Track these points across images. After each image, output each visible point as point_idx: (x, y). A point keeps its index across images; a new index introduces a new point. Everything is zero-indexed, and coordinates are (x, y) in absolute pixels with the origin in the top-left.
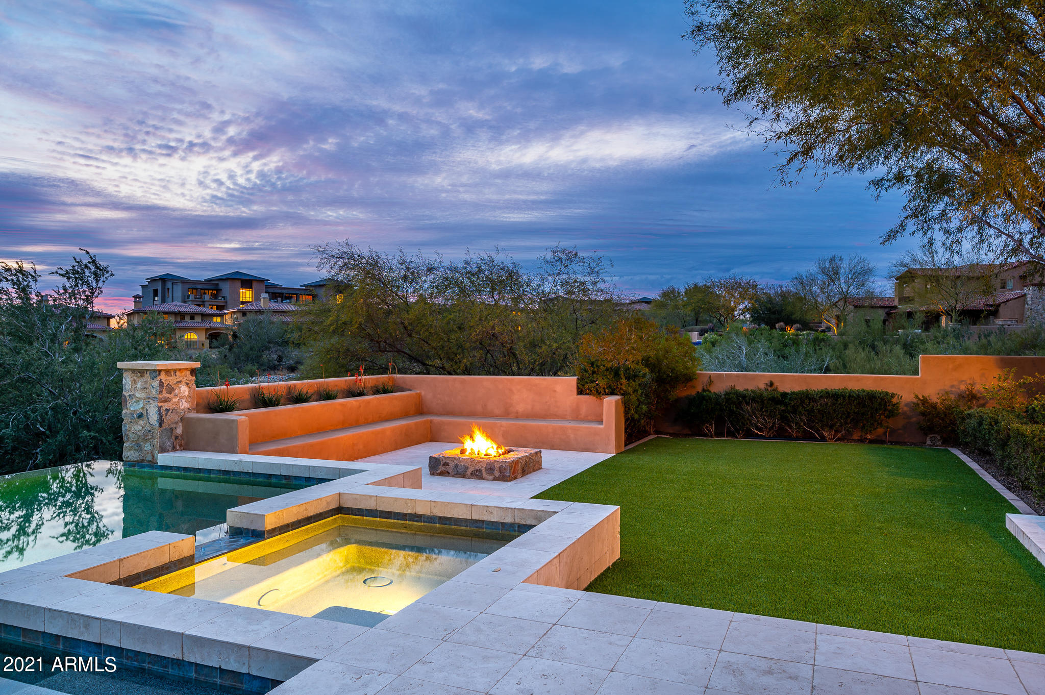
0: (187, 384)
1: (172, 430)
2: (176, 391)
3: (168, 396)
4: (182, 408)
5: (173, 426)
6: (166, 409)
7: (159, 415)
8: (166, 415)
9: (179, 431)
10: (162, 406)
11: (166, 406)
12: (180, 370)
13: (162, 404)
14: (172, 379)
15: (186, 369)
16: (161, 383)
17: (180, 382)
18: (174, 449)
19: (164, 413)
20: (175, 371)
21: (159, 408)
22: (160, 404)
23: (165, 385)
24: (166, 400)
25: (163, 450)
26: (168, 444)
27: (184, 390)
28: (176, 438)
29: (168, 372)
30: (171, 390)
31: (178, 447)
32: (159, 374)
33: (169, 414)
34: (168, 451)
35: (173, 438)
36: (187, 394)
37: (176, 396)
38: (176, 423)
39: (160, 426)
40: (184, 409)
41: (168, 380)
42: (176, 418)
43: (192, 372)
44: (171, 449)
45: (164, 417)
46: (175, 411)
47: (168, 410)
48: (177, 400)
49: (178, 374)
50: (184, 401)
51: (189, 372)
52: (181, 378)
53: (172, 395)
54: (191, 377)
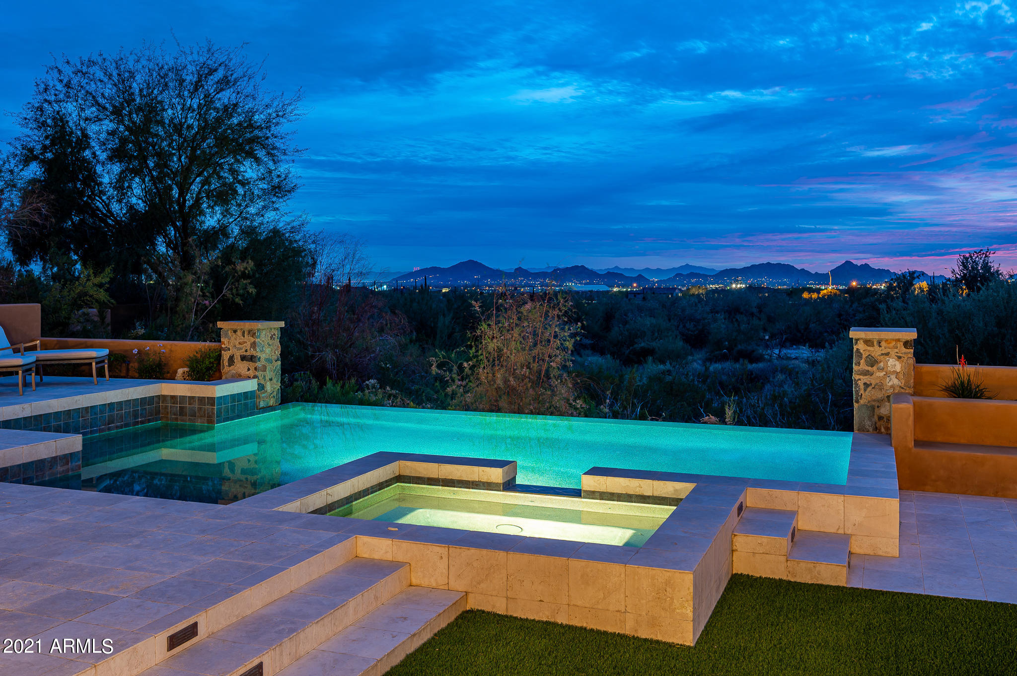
0: (899, 358)
1: (872, 407)
2: (882, 364)
3: (869, 368)
4: (890, 384)
5: (876, 403)
6: (865, 384)
7: (855, 388)
8: (865, 390)
9: (884, 410)
10: (860, 379)
11: (864, 379)
12: (886, 341)
13: (861, 377)
14: (876, 351)
15: (898, 340)
16: (858, 354)
17: (887, 354)
18: (875, 429)
19: (862, 387)
20: (880, 342)
21: (856, 381)
22: (857, 377)
23: (864, 356)
24: (865, 373)
25: (861, 429)
26: (867, 422)
27: (894, 365)
28: (880, 418)
29: (869, 342)
30: (872, 362)
31: (883, 430)
32: (856, 344)
33: (869, 389)
34: (867, 430)
35: (876, 418)
36: (898, 368)
37: (881, 370)
38: (880, 401)
39: (857, 401)
40: (892, 387)
41: (869, 351)
42: (879, 395)
43: (906, 344)
44: (871, 429)
45: (862, 392)
46: (880, 386)
47: (866, 385)
48: (882, 374)
49: (883, 344)
50: (893, 377)
51: (901, 343)
52: (889, 350)
53: (875, 368)
54: (904, 350)
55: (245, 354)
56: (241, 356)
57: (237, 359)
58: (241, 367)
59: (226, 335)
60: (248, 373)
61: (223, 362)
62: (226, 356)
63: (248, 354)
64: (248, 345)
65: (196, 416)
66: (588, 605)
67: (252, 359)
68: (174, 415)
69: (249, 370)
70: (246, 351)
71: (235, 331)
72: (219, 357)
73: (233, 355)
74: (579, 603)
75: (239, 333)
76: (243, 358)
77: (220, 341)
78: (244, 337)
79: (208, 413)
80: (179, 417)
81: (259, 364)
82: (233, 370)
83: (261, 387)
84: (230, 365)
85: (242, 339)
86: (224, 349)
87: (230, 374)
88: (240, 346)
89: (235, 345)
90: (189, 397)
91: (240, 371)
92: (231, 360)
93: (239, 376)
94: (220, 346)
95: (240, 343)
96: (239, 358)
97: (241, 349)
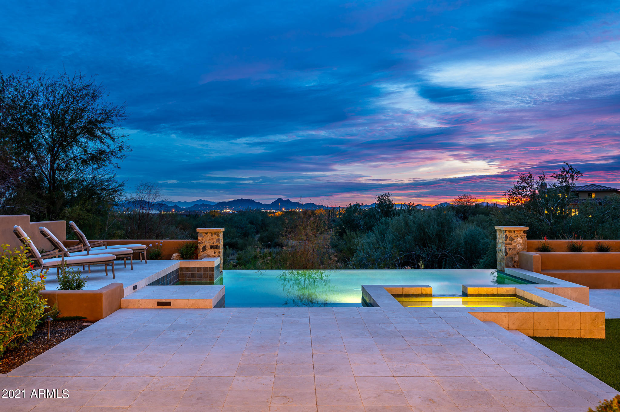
0: (522, 237)
1: (512, 258)
2: (515, 240)
3: (511, 242)
4: (518, 248)
5: (513, 256)
7: (505, 250)
8: (509, 251)
9: (517, 259)
10: (507, 247)
11: (509, 246)
12: (517, 230)
13: (507, 245)
14: (513, 235)
15: (521, 230)
16: (506, 236)
17: (517, 236)
18: (514, 267)
19: (508, 250)
20: (514, 231)
21: (505, 247)
22: (506, 246)
23: (509, 237)
24: (509, 244)
25: (508, 266)
26: (510, 264)
27: (520, 240)
28: (515, 262)
29: (510, 231)
30: (512, 239)
31: (516, 266)
32: (505, 232)
33: (511, 250)
34: (510, 267)
35: (513, 262)
36: (521, 242)
37: (515, 242)
38: (515, 255)
39: (506, 255)
40: (519, 249)
41: (511, 235)
42: (515, 253)
43: (524, 232)
44: (511, 267)
45: (508, 252)
46: (514, 249)
47: (510, 249)
48: (515, 244)
49: (516, 232)
50: (519, 245)
51: (523, 232)
52: (518, 234)
53: (513, 242)
54: (523, 234)
55: (212, 245)
56: (210, 246)
57: (208, 247)
58: (211, 252)
59: (201, 236)
60: (215, 254)
61: (199, 250)
62: (201, 247)
63: (214, 245)
64: (215, 240)
65: (202, 278)
66: (566, 329)
67: (217, 247)
68: (188, 277)
69: (215, 253)
70: (213, 243)
71: (207, 233)
72: (196, 247)
73: (205, 246)
74: (563, 328)
75: (209, 234)
76: (212, 247)
77: (197, 238)
78: (212, 236)
79: (209, 276)
80: (191, 279)
81: (219, 250)
82: (205, 253)
84: (203, 251)
85: (211, 238)
86: (199, 243)
87: (203, 256)
88: (210, 241)
89: (206, 241)
90: (198, 268)
91: (209, 254)
92: (204, 249)
93: (209, 256)
94: (197, 241)
95: (209, 239)
96: (209, 247)
97: (210, 242)
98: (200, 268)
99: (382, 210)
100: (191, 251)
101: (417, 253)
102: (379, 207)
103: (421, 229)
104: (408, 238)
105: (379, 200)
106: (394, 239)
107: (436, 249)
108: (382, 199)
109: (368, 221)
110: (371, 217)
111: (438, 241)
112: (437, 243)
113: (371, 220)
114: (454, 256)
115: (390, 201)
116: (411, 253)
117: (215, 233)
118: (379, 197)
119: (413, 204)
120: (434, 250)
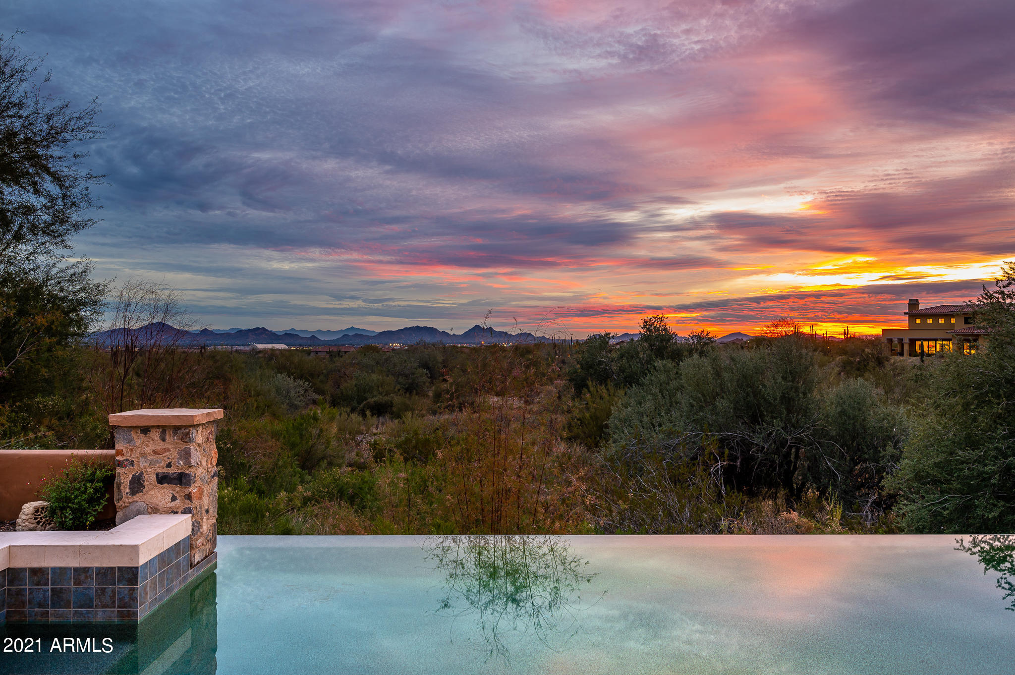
55: (166, 470)
56: (157, 475)
57: (150, 479)
58: (161, 495)
59: (127, 438)
60: (173, 504)
61: (119, 488)
62: (124, 477)
63: (172, 471)
64: (172, 456)
65: (92, 607)
67: (182, 479)
69: (174, 499)
70: (169, 465)
71: (145, 428)
73: (142, 473)
75: (154, 433)
76: (162, 479)
78: (164, 440)
79: (120, 600)
81: (194, 490)
82: (141, 500)
83: (197, 527)
84: (133, 492)
85: (160, 446)
86: (120, 464)
87: (133, 508)
88: (155, 457)
89: (143, 455)
90: (76, 569)
91: (154, 500)
92: (137, 485)
93: (154, 510)
94: (113, 457)
95: (155, 452)
96: (153, 478)
97: (157, 462)
98: (86, 570)
99: (651, 345)
100: (85, 496)
101: (738, 434)
102: (646, 341)
103: (748, 386)
104: (722, 404)
105: (645, 326)
106: (692, 406)
107: (782, 428)
108: (651, 326)
109: (627, 365)
110: (632, 357)
111: (785, 413)
112: (784, 416)
113: (631, 363)
114: (819, 443)
115: (665, 329)
116: (728, 436)
117: (176, 428)
118: (646, 322)
119: (707, 335)
120: (778, 430)
